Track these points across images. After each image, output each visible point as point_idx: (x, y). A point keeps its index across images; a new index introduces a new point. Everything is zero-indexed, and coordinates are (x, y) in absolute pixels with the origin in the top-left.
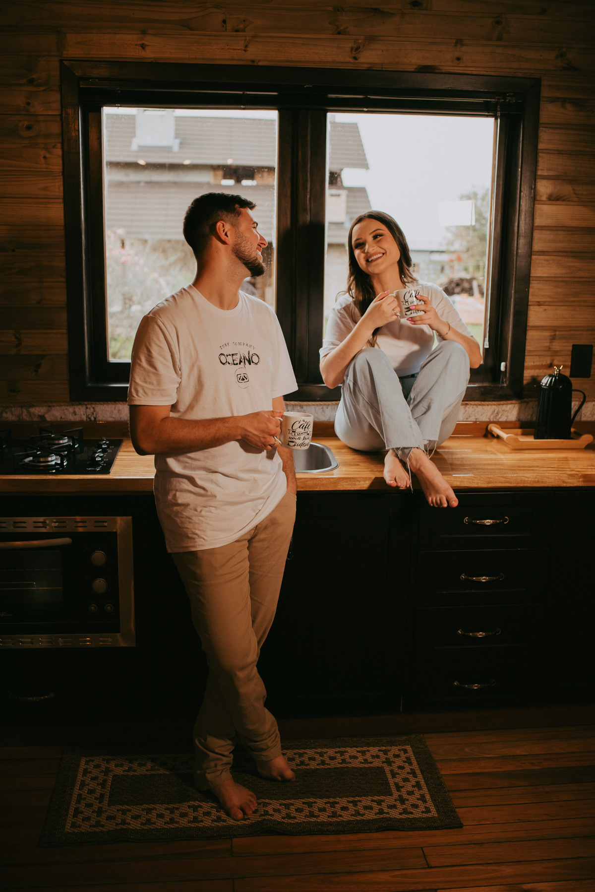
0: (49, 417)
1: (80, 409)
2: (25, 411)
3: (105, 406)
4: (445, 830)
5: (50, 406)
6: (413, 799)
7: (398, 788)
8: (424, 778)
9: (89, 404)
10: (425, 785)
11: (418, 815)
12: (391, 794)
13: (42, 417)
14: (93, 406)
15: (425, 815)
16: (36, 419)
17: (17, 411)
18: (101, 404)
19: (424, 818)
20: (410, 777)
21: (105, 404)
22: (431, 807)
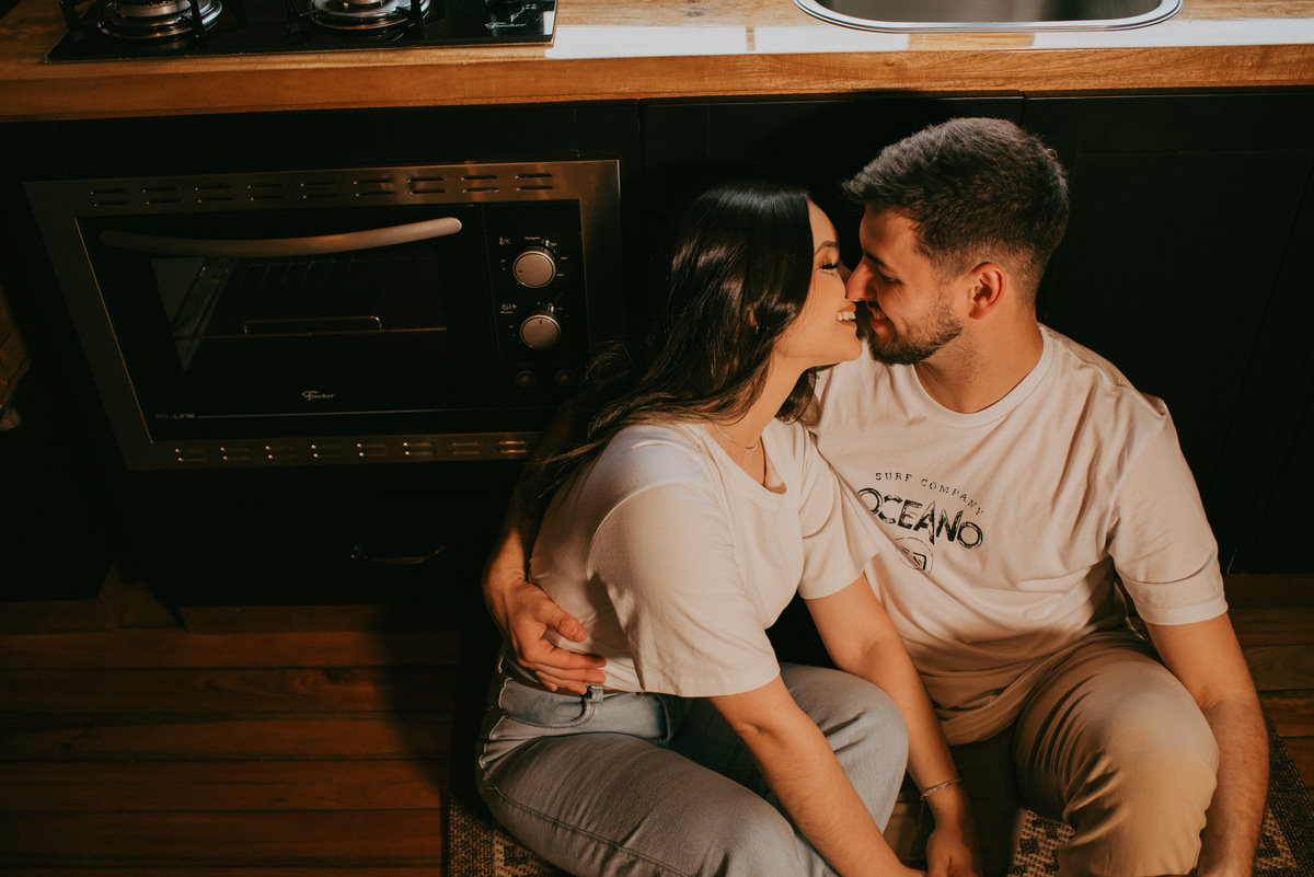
22: (1275, 838)
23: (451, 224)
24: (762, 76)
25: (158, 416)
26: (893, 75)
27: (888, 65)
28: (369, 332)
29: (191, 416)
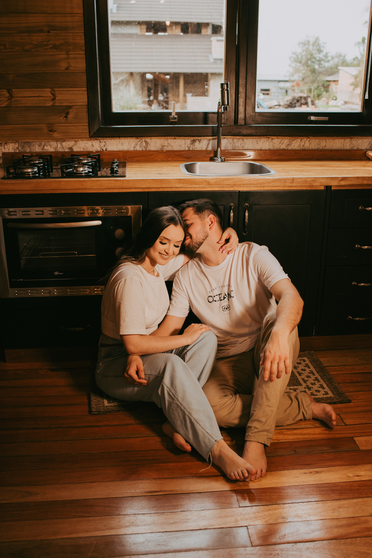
0: (75, 149)
1: (96, 143)
2: (59, 145)
3: (113, 140)
4: (340, 404)
5: (76, 141)
6: (316, 387)
7: (305, 381)
8: (320, 376)
9: (102, 139)
10: (321, 379)
11: (321, 396)
12: (301, 385)
13: (71, 148)
14: (105, 140)
15: (325, 396)
16: (67, 150)
17: (54, 144)
18: (110, 139)
19: (325, 398)
20: (311, 375)
21: (113, 139)
22: (328, 391)
23: (99, 223)
24: (176, 184)
25: (13, 280)
26: (207, 184)
27: (206, 181)
28: (74, 256)
29: (22, 280)
